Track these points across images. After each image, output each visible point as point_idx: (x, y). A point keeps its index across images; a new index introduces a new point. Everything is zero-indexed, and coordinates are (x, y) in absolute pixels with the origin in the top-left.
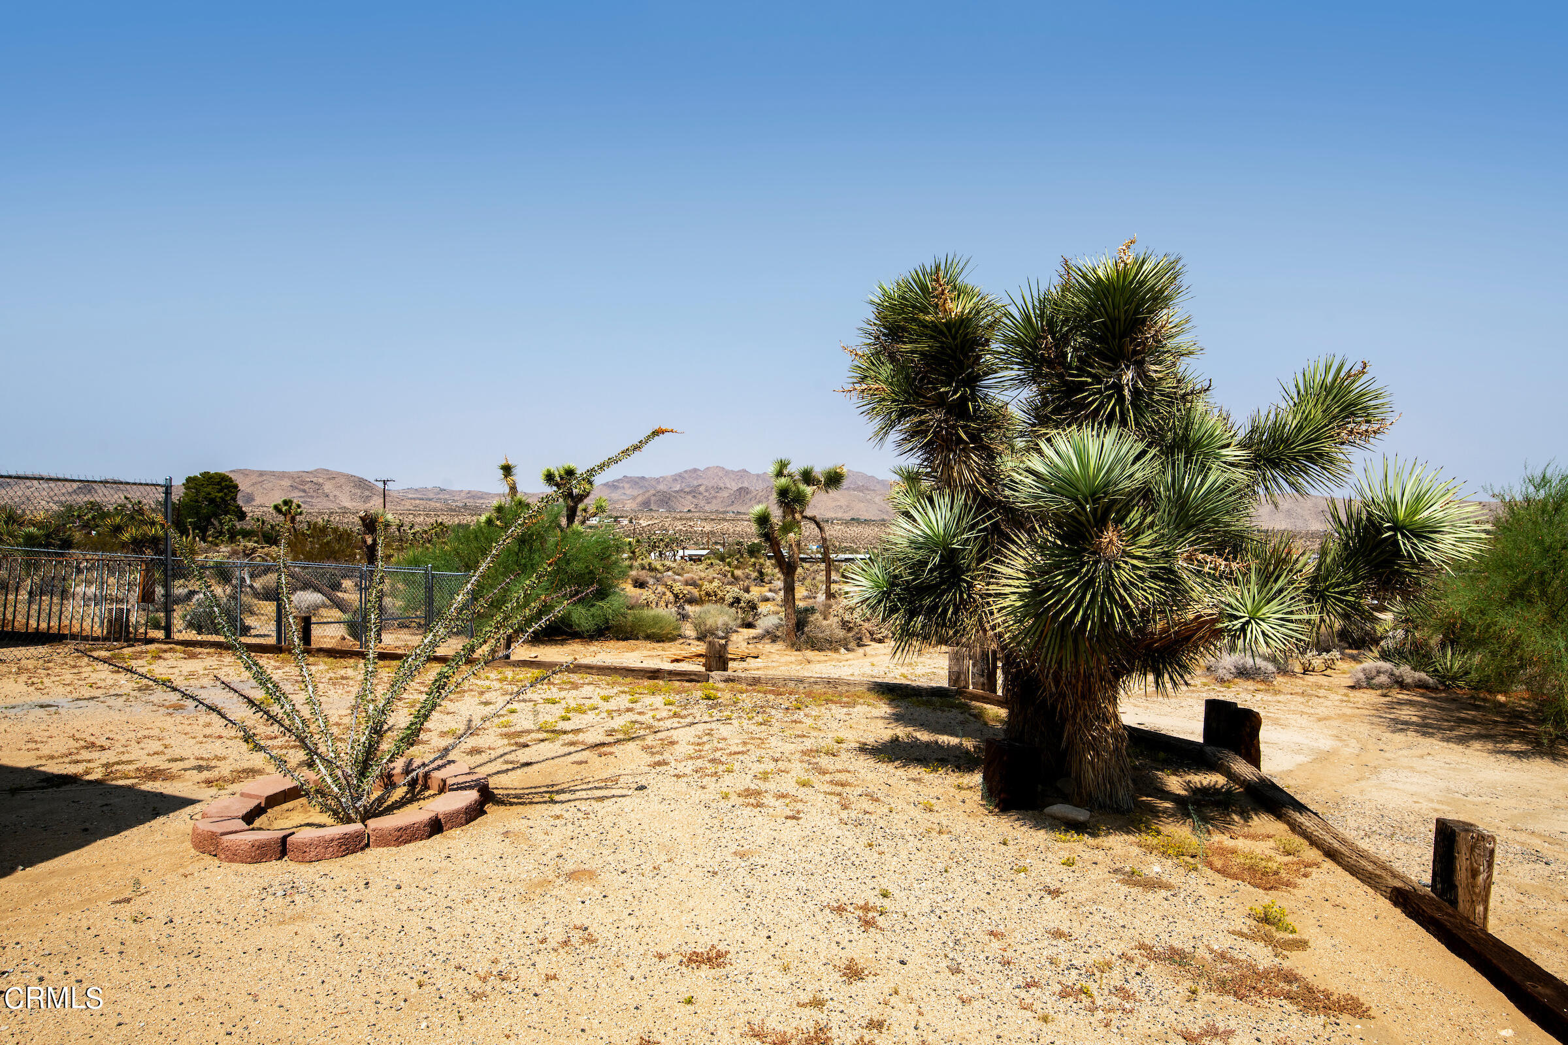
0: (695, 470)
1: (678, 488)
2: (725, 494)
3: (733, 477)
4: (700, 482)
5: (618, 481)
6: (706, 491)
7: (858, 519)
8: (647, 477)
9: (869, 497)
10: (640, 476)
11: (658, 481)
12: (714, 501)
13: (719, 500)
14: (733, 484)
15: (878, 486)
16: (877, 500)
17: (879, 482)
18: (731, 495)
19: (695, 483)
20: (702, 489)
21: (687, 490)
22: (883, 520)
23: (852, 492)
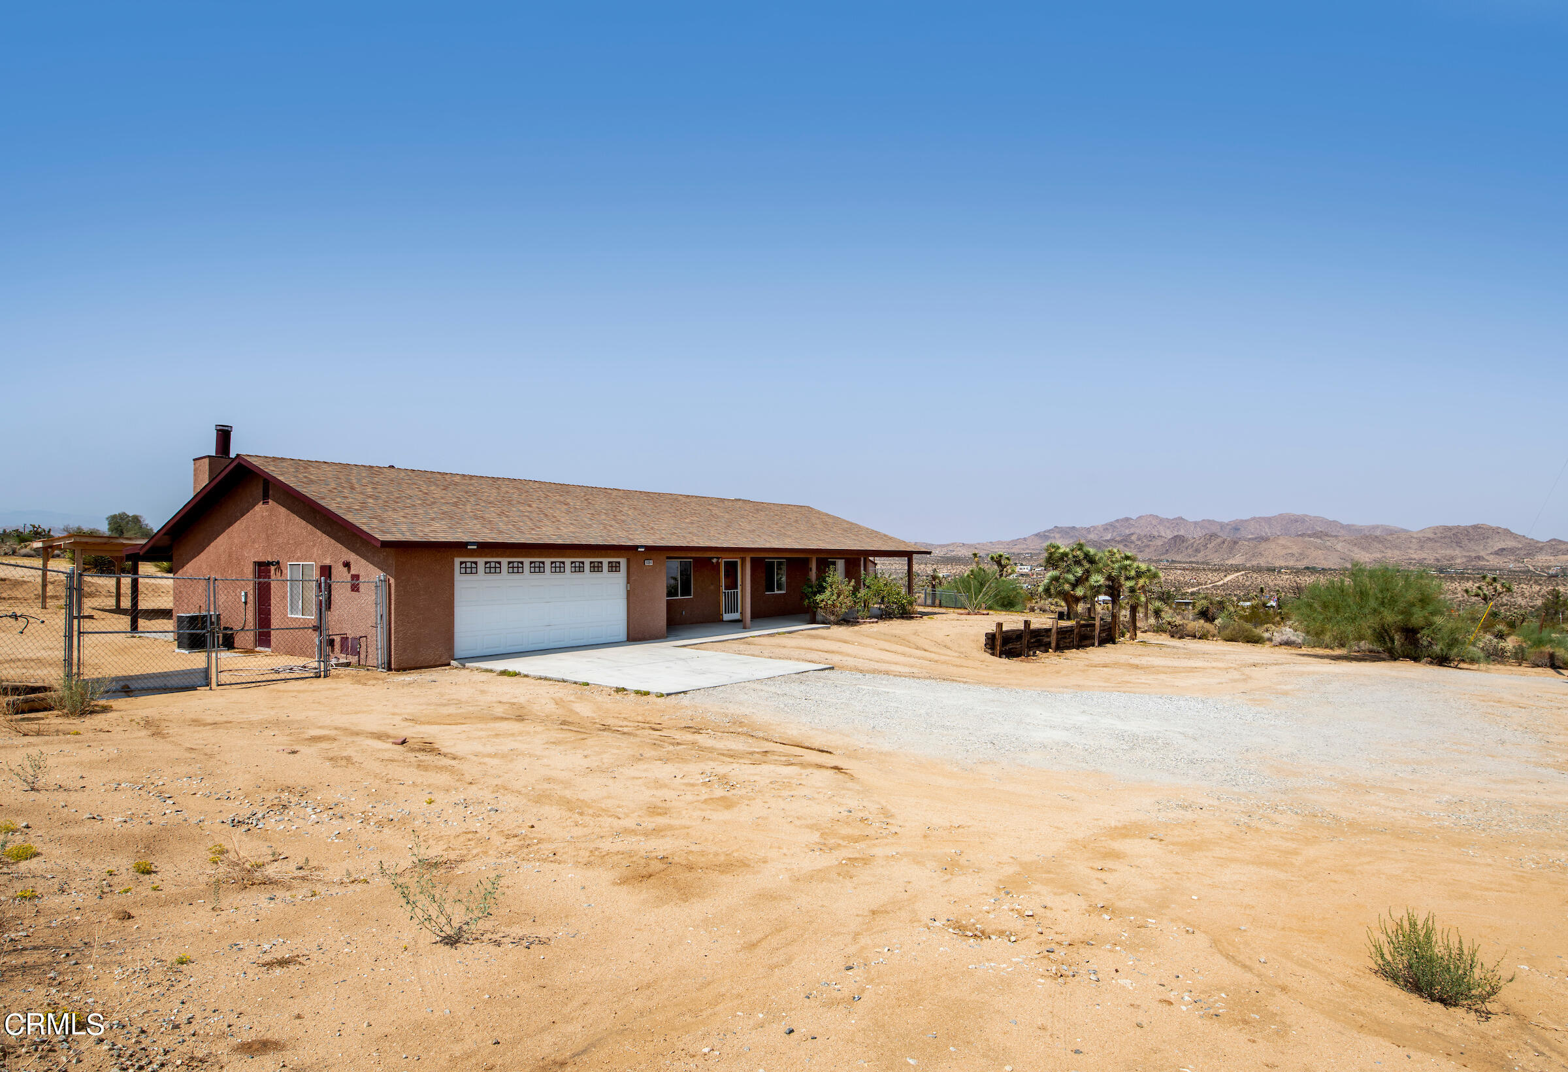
0: (1127, 519)
1: (1109, 537)
2: (1159, 542)
3: (1168, 525)
4: (1132, 530)
5: (1049, 531)
6: (1139, 539)
7: (1314, 568)
8: (1078, 526)
9: (1328, 544)
11: (1088, 530)
12: (1147, 550)
13: (1152, 549)
14: (1168, 532)
15: (1343, 532)
16: (1339, 547)
17: (1343, 527)
18: (1165, 543)
19: (1127, 532)
20: (1134, 538)
21: (1118, 539)
23: (1307, 539)
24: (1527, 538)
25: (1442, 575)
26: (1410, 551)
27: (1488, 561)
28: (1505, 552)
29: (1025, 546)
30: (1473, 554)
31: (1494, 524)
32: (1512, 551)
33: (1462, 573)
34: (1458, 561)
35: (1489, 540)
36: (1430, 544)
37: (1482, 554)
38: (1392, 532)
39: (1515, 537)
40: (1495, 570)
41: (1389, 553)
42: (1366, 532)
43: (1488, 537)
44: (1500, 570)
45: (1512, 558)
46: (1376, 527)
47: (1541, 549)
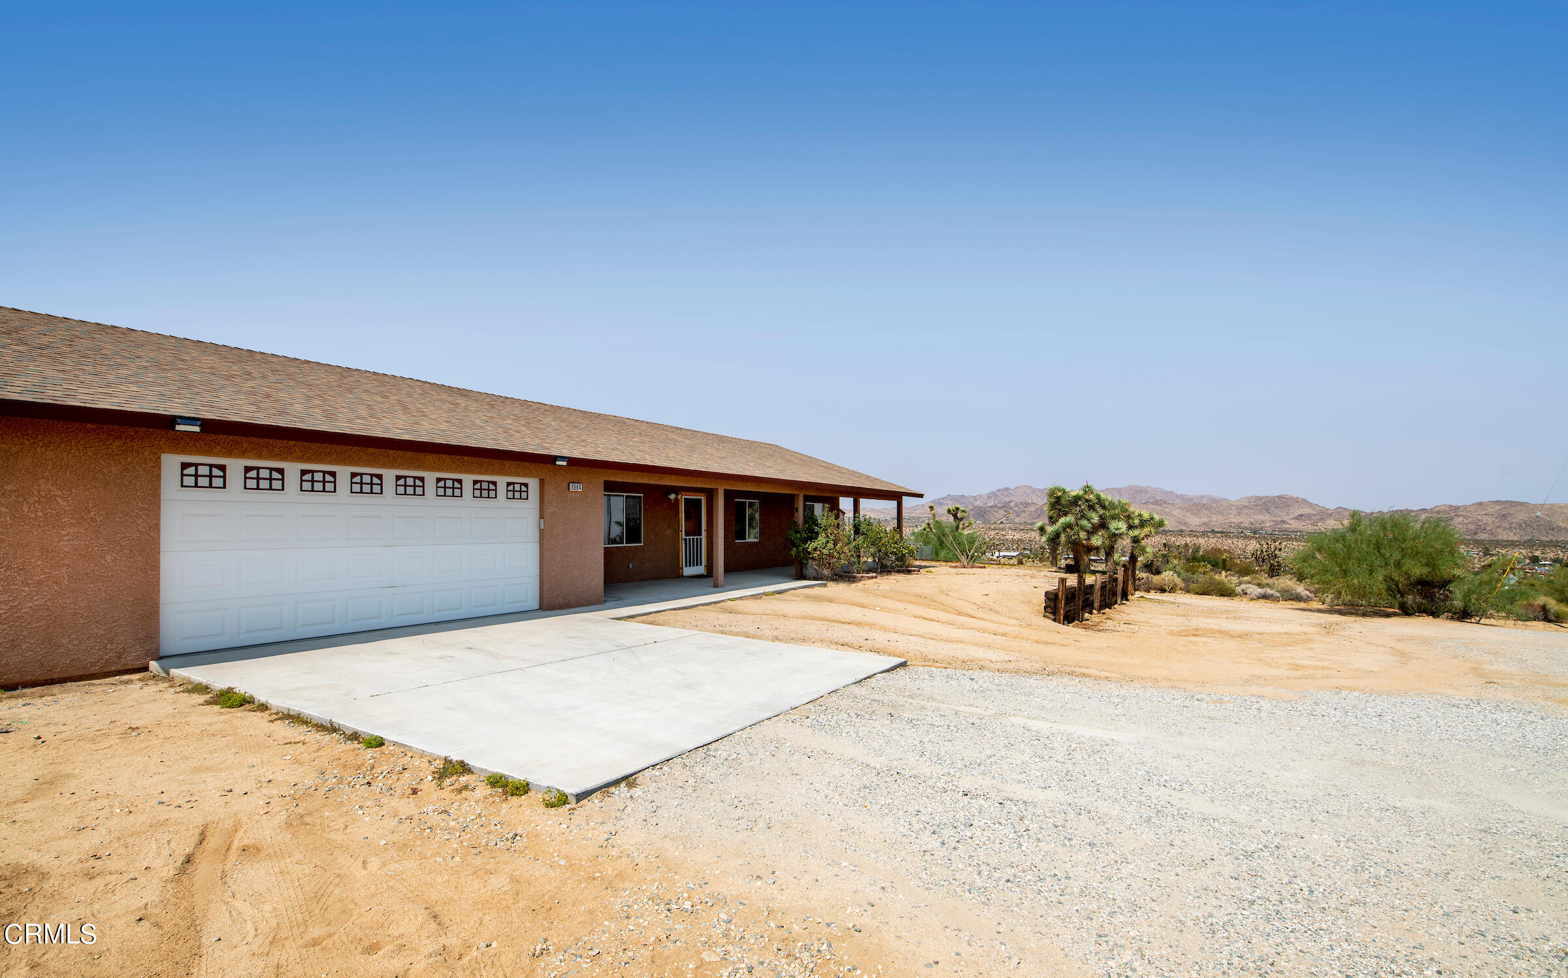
0: (1007, 489)
1: (992, 504)
2: (1033, 509)
3: (1039, 494)
4: (1010, 499)
5: (943, 499)
6: (1016, 506)
8: (966, 495)
9: (1167, 510)
10: (961, 494)
11: (975, 498)
12: (1023, 515)
13: (1027, 514)
14: (1040, 500)
15: (1177, 501)
16: (1175, 513)
17: (1177, 497)
18: (1037, 509)
19: (1007, 500)
20: (1012, 504)
21: (999, 505)
22: (1182, 531)
23: (1150, 506)
24: (1320, 507)
25: (1257, 536)
26: (1230, 516)
27: (1290, 524)
28: (1303, 518)
29: (923, 511)
30: (1279, 519)
31: (1295, 496)
32: (1309, 516)
33: (1271, 534)
34: (1268, 524)
35: (1291, 508)
36: (1246, 511)
37: (1285, 519)
38: (1216, 501)
39: (1310, 505)
40: (1296, 532)
41: (1214, 518)
42: (1196, 501)
43: (1290, 506)
44: (1300, 532)
45: (1308, 522)
46: (1202, 497)
47: (1331, 515)
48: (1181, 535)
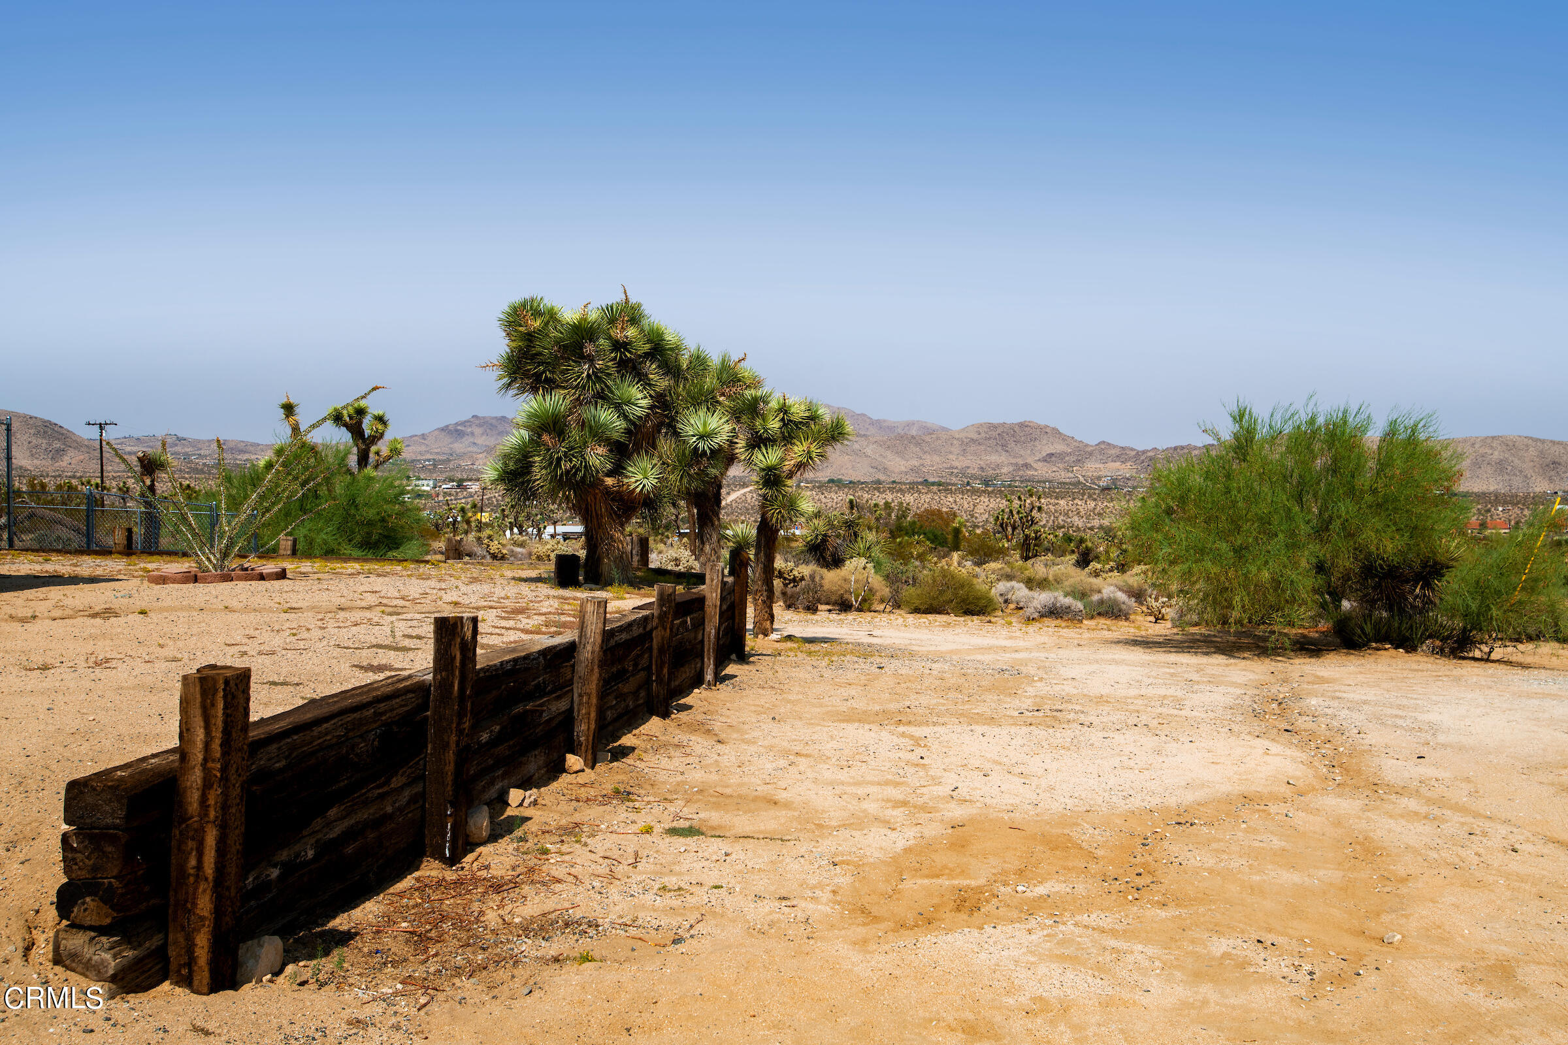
5: (463, 423)
7: (840, 481)
10: (499, 415)
16: (869, 451)
17: (873, 423)
22: (879, 482)
24: (1076, 441)
25: (990, 489)
26: (951, 456)
27: (1036, 470)
28: (1053, 459)
29: (423, 448)
30: (1021, 462)
31: (1042, 422)
32: (1061, 456)
33: (1010, 486)
34: (1005, 470)
35: (1037, 443)
36: (973, 448)
37: (1030, 460)
38: (930, 431)
39: (1063, 438)
40: (1044, 482)
41: (928, 460)
42: (900, 431)
43: (1035, 439)
44: (1050, 482)
45: (1061, 466)
46: (910, 425)
47: (1091, 454)
48: (878, 489)
